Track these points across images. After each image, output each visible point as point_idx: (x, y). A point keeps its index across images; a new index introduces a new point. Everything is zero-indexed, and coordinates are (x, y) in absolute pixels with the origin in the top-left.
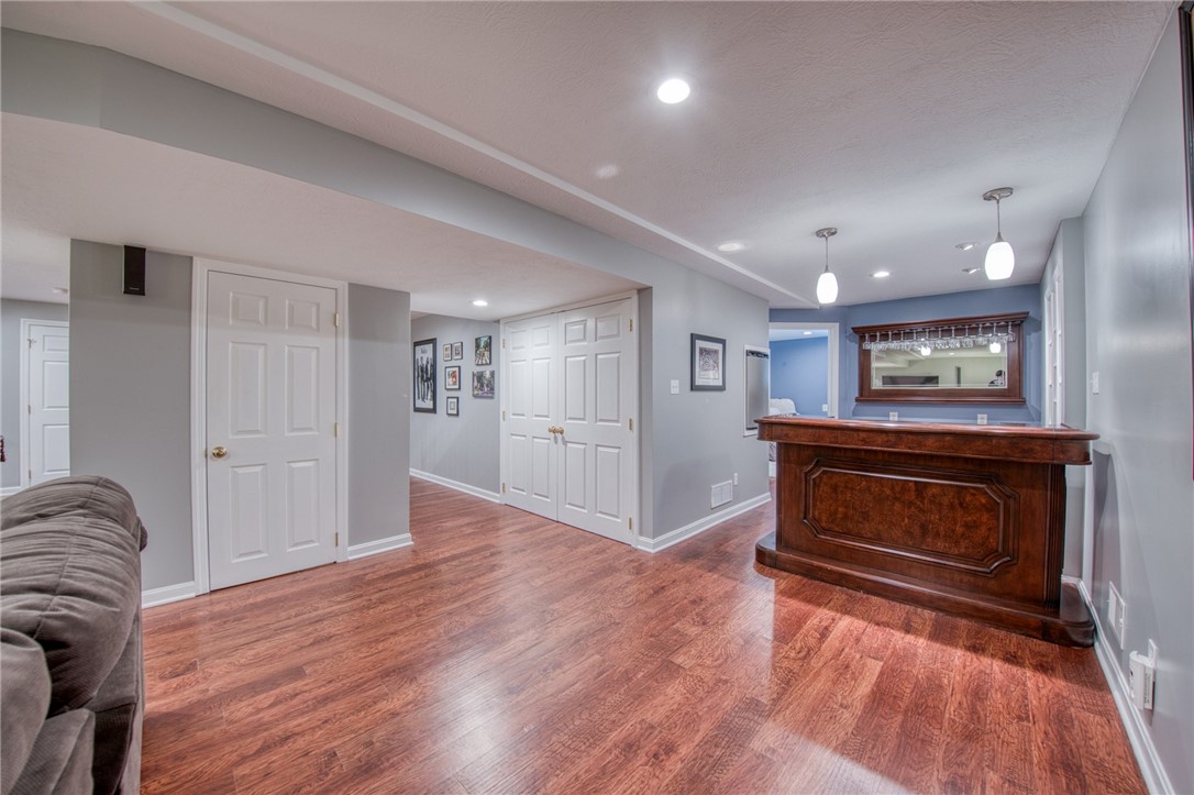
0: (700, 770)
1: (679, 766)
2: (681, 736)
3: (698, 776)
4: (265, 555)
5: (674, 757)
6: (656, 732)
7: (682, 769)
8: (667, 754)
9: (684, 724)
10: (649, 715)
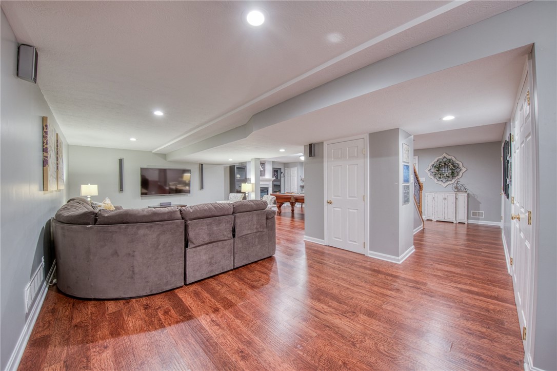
0: (228, 367)
1: (234, 360)
2: (251, 364)
3: (226, 366)
4: (341, 240)
5: (239, 359)
6: (256, 354)
7: (232, 360)
8: (242, 356)
9: (258, 367)
10: (268, 353)
